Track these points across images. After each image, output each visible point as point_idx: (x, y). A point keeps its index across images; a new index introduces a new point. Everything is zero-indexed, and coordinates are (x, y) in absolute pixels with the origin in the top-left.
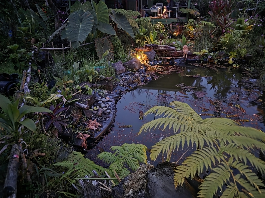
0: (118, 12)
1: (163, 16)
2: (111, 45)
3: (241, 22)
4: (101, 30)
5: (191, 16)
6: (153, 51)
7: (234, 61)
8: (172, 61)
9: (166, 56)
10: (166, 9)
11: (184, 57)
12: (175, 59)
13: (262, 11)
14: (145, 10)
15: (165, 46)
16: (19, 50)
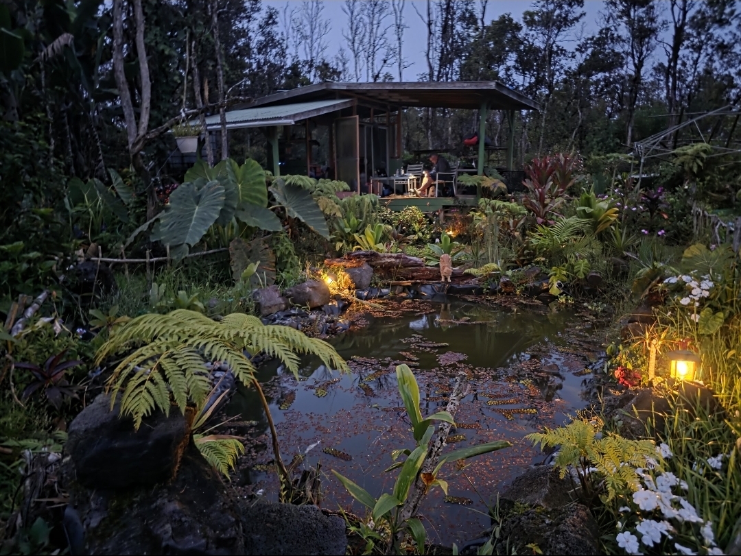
0: (290, 183)
1: (422, 194)
2: (271, 255)
3: (588, 203)
4: (246, 221)
5: (487, 193)
6: (366, 267)
7: (563, 289)
8: (415, 291)
9: (398, 279)
10: (428, 177)
11: (443, 280)
12: (422, 284)
13: (669, 178)
14: (380, 181)
15: (396, 255)
16: (25, 255)
